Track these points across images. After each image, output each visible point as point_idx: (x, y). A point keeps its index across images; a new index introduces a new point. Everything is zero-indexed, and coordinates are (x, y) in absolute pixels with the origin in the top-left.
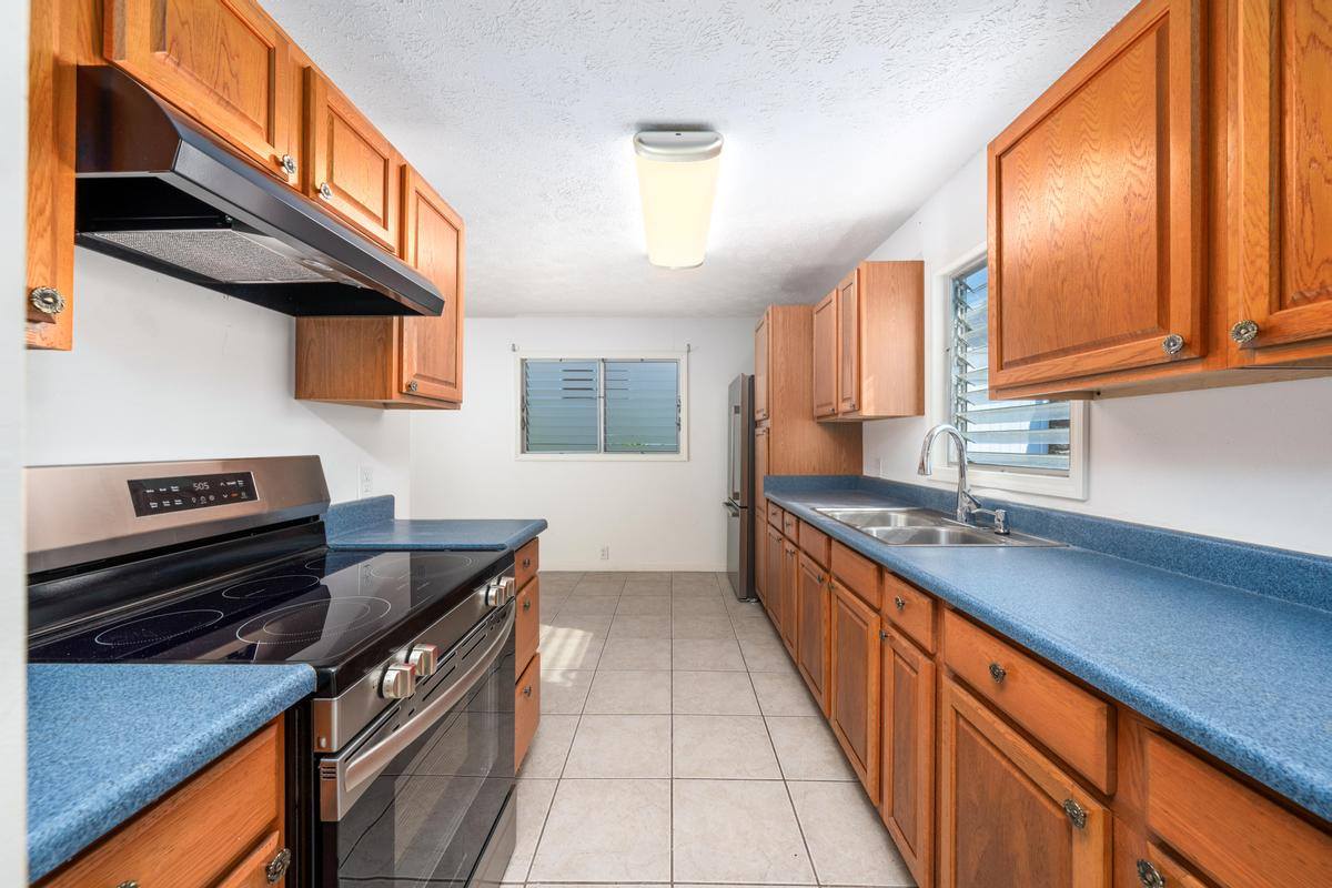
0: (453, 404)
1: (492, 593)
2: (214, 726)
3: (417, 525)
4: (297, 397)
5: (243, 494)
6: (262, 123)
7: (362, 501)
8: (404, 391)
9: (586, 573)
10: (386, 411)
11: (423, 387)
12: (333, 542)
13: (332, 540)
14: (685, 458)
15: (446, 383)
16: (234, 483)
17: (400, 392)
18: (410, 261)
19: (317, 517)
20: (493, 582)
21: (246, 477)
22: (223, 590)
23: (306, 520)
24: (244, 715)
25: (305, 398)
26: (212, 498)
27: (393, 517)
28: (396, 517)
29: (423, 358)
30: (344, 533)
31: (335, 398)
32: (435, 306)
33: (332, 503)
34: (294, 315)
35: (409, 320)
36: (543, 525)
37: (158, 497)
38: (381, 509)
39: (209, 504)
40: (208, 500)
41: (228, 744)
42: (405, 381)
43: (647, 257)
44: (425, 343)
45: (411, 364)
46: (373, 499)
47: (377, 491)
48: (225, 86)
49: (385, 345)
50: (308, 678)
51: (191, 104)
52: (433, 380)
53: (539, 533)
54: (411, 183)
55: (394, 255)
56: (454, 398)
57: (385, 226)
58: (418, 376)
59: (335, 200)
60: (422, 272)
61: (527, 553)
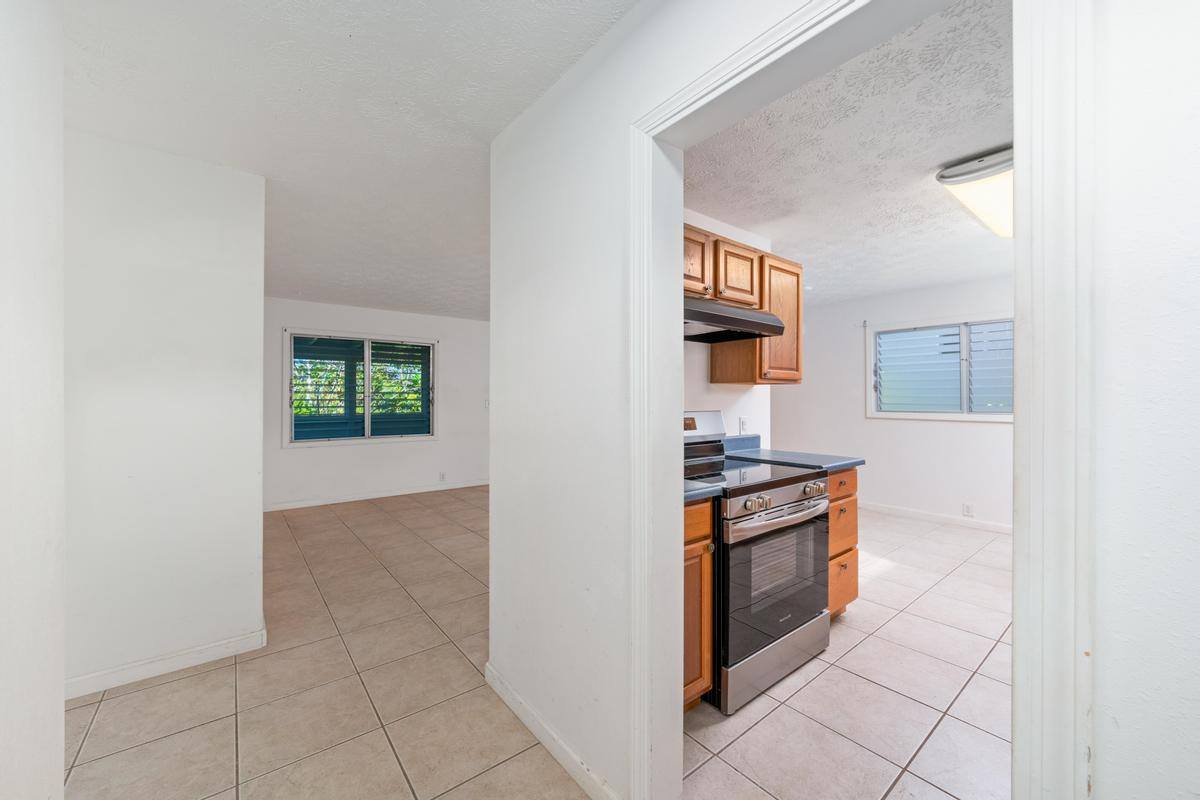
0: (795, 381)
4: (711, 382)
5: (692, 426)
6: (700, 276)
7: (742, 435)
8: (761, 375)
11: (774, 373)
13: (727, 452)
15: (790, 370)
17: (761, 378)
18: (766, 308)
19: (720, 441)
21: (692, 419)
23: (715, 442)
27: (760, 447)
28: (762, 447)
29: (774, 357)
30: (734, 449)
31: (729, 382)
32: (778, 330)
33: (726, 436)
34: (710, 343)
35: (766, 340)
36: (863, 463)
38: (752, 442)
42: (763, 371)
44: (775, 348)
45: (767, 362)
46: (748, 436)
49: (752, 353)
52: (780, 369)
53: (857, 467)
54: (768, 262)
55: (757, 307)
56: (796, 378)
57: (752, 293)
58: (770, 368)
59: (728, 293)
60: (772, 312)
61: (843, 477)
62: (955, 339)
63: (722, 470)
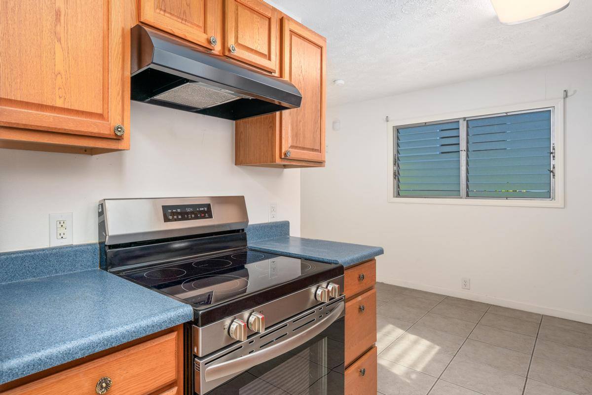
0: (319, 163)
1: (319, 292)
2: (142, 322)
3: (305, 242)
4: (236, 164)
5: (207, 214)
6: (201, 24)
7: (271, 223)
8: (283, 157)
9: (447, 297)
10: (285, 169)
11: (295, 154)
12: (251, 245)
13: (251, 243)
14: (561, 204)
15: (313, 150)
16: (203, 209)
17: (281, 158)
18: (286, 77)
19: (243, 230)
20: (324, 285)
21: (209, 206)
22: (193, 262)
23: (238, 231)
24: (155, 321)
25: (239, 164)
26: (193, 216)
27: (289, 235)
28: (291, 235)
29: (296, 135)
30: (259, 240)
31: (251, 163)
32: (296, 101)
33: (249, 224)
34: (234, 120)
35: (285, 113)
36: (381, 252)
37: (173, 214)
38: (281, 229)
39: (192, 219)
40: (191, 217)
41: (147, 333)
42: (283, 151)
43: (496, 19)
44: (297, 126)
45: (287, 140)
46: (276, 223)
47: (279, 218)
48: (185, 12)
49: (273, 131)
50: (188, 313)
51: (170, 28)
52: (304, 148)
53: (376, 258)
54: (287, 27)
55: (277, 74)
56: (319, 159)
57: (270, 59)
58: (292, 147)
59: (239, 53)
60: (293, 83)
61: (362, 270)
62: (453, 133)
63: (245, 263)
